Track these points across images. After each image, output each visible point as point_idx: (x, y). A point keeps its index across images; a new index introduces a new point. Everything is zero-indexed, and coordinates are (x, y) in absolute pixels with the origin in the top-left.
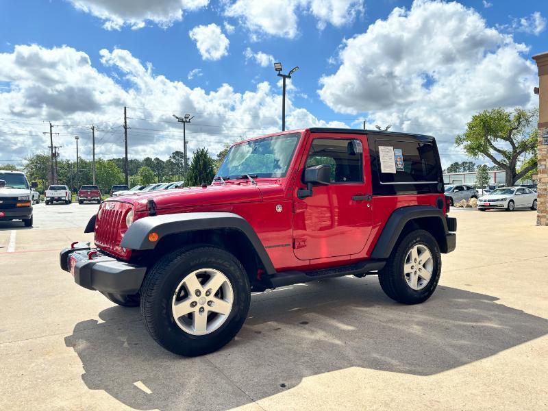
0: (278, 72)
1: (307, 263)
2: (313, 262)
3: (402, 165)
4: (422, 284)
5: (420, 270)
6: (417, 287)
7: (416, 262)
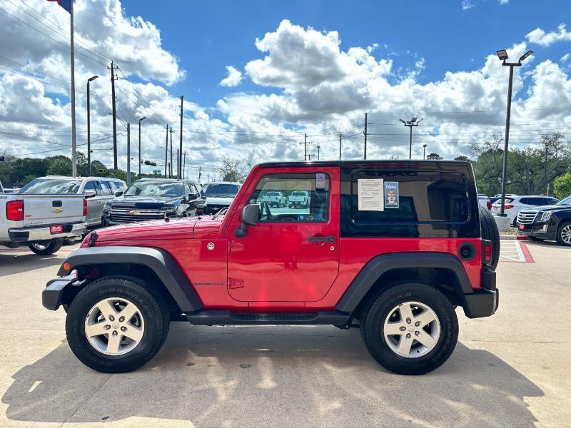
0: (502, 61)
1: (245, 305)
2: (251, 305)
3: (395, 201)
4: (418, 352)
5: (418, 334)
6: (408, 353)
7: (409, 323)
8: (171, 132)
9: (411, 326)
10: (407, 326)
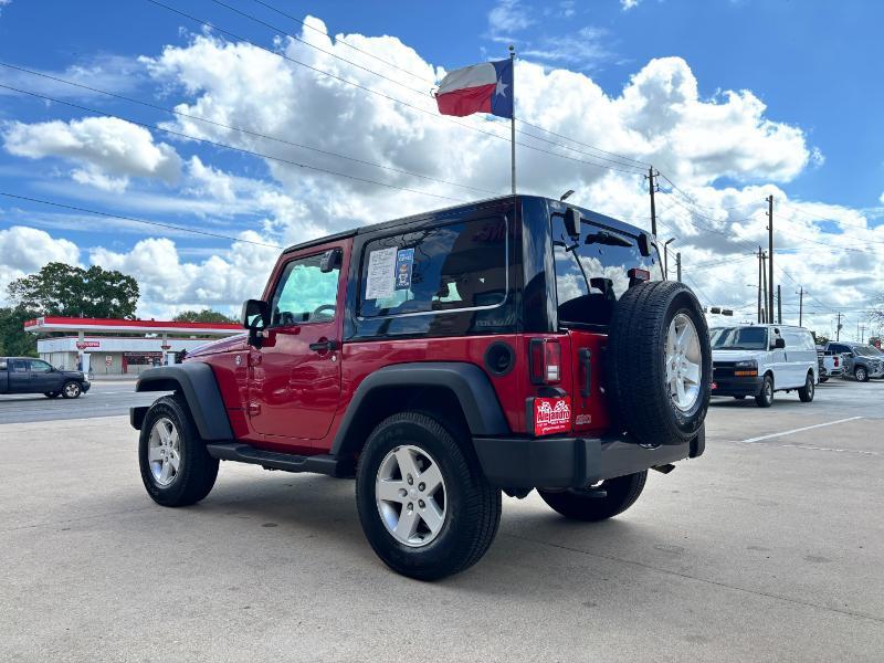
3: (408, 280)
4: (423, 538)
5: (423, 505)
6: (406, 538)
7: (411, 484)
8: (764, 258)
9: (413, 490)
10: (407, 487)
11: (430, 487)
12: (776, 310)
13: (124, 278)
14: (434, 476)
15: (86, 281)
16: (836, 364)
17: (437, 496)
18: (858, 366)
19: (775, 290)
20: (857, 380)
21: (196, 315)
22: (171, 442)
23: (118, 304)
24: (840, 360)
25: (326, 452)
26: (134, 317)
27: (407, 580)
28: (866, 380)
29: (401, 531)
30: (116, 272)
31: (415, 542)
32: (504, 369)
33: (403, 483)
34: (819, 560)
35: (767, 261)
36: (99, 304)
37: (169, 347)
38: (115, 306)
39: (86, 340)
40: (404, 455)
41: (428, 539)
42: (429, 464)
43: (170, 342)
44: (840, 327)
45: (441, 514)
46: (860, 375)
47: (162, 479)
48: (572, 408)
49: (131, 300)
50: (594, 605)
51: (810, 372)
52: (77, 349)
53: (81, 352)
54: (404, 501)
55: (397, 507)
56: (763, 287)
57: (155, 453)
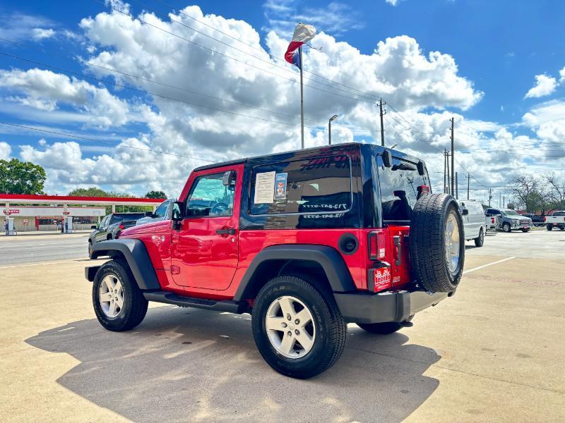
1: (182, 289)
2: (187, 289)
3: (284, 192)
4: (298, 353)
5: (298, 333)
6: (287, 353)
7: (290, 320)
8: (448, 156)
9: (291, 324)
10: (287, 322)
11: (304, 322)
12: (455, 188)
13: (35, 167)
14: (306, 315)
15: (8, 169)
16: (493, 222)
17: (308, 328)
18: (505, 223)
19: (455, 175)
20: (504, 231)
21: (85, 191)
22: (116, 290)
23: (31, 184)
24: (495, 220)
25: (230, 299)
26: (42, 193)
27: (290, 379)
28: (510, 231)
29: (283, 348)
30: (29, 163)
31: (294, 356)
32: (352, 250)
33: (285, 319)
34: (525, 356)
35: (450, 158)
36: (18, 184)
37: (68, 213)
38: (29, 186)
39: (11, 208)
40: (285, 302)
41: (302, 354)
42: (303, 308)
43: (69, 210)
44: (490, 197)
45: (311, 339)
46: (506, 227)
47: (111, 314)
48: (391, 273)
49: (40, 182)
50: (408, 392)
51: (481, 229)
52: (4, 215)
53: (7, 217)
54: (285, 331)
55: (280, 334)
56: (447, 174)
57: (104, 297)
